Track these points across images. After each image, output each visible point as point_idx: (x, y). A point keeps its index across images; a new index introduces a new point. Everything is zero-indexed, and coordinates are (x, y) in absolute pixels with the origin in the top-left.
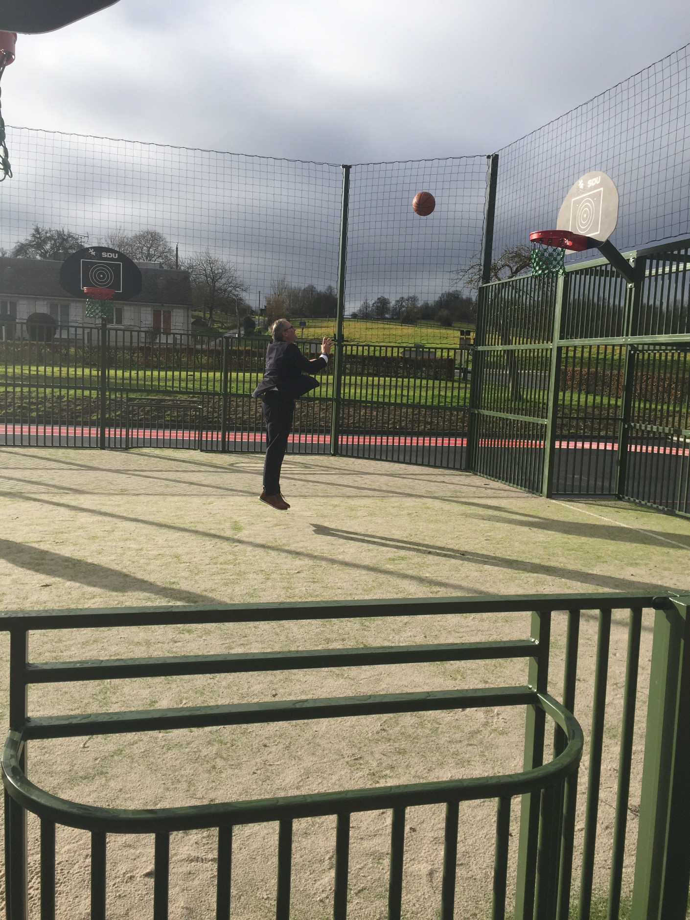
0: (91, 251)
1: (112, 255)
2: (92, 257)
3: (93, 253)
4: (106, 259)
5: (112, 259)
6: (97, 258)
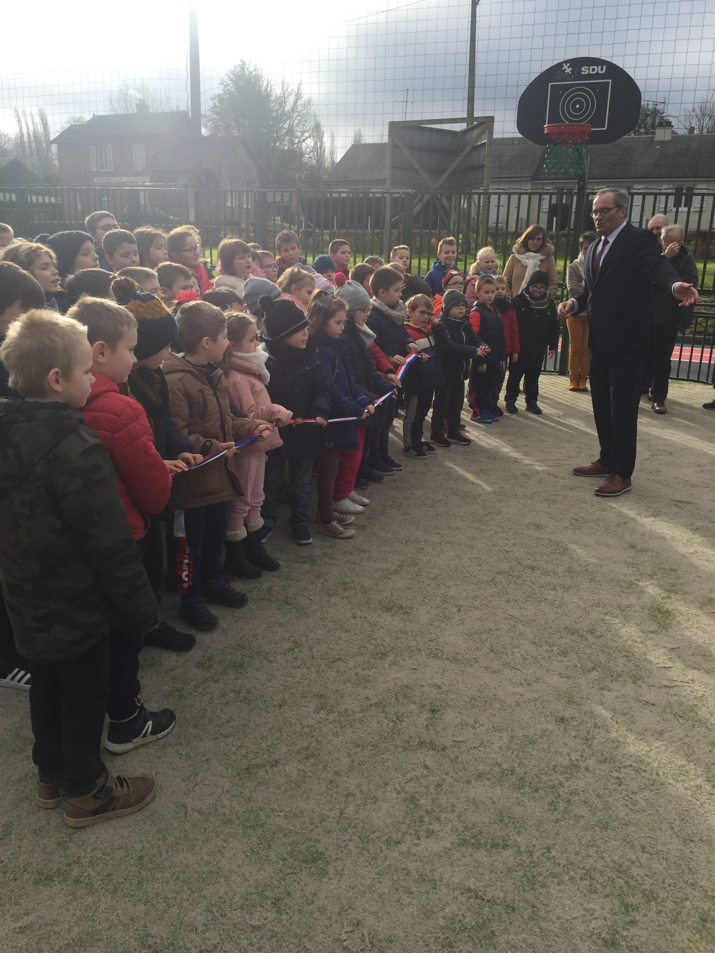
0: (565, 67)
1: (598, 69)
2: (567, 77)
3: (569, 70)
5: (597, 76)
6: (573, 77)
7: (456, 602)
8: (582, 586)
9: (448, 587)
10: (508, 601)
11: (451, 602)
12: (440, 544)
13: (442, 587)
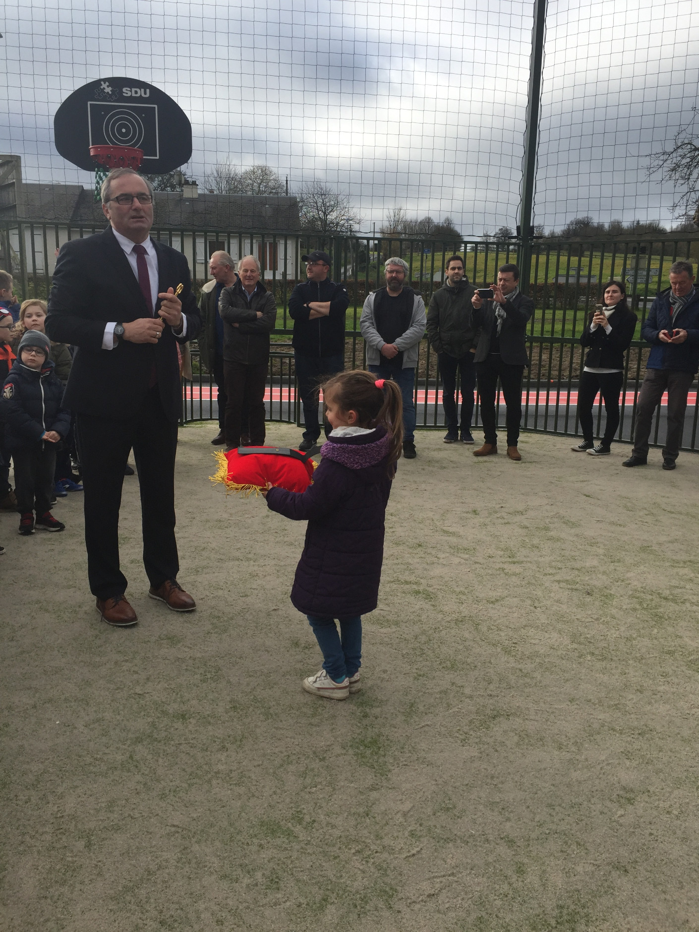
0: (104, 85)
1: (141, 92)
2: (106, 97)
3: (108, 90)
4: (131, 99)
5: (140, 99)
6: (114, 98)
7: (80, 826)
8: (258, 730)
9: (61, 797)
10: (163, 797)
11: (72, 827)
12: (35, 707)
13: (51, 798)
